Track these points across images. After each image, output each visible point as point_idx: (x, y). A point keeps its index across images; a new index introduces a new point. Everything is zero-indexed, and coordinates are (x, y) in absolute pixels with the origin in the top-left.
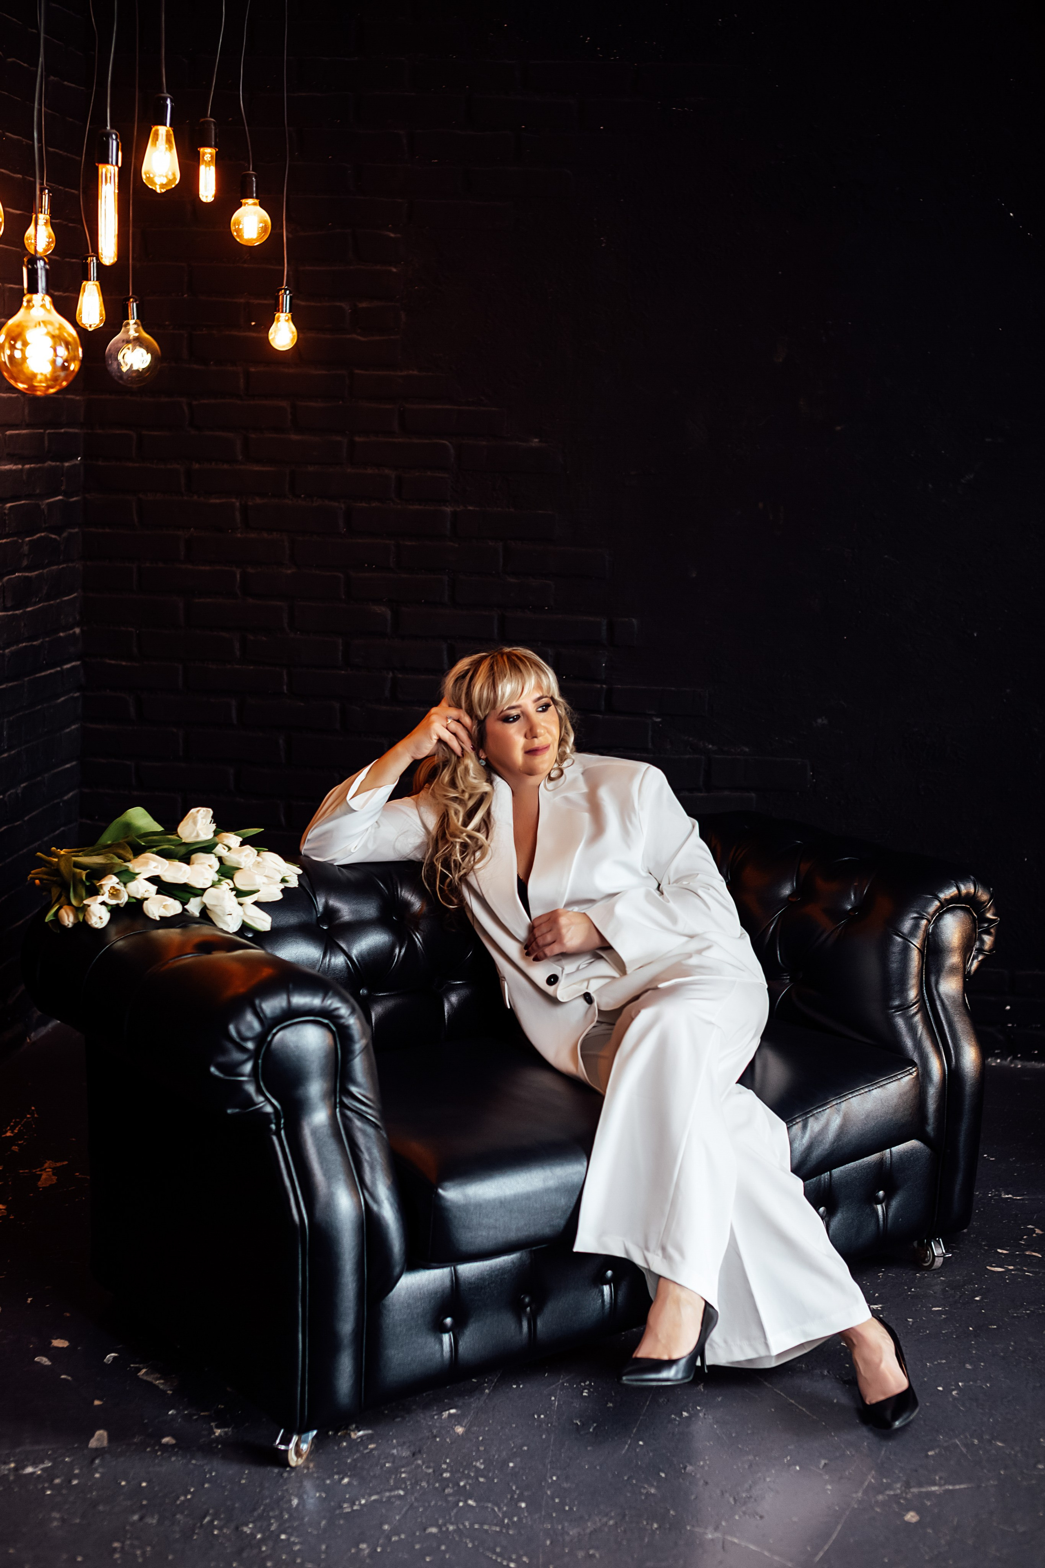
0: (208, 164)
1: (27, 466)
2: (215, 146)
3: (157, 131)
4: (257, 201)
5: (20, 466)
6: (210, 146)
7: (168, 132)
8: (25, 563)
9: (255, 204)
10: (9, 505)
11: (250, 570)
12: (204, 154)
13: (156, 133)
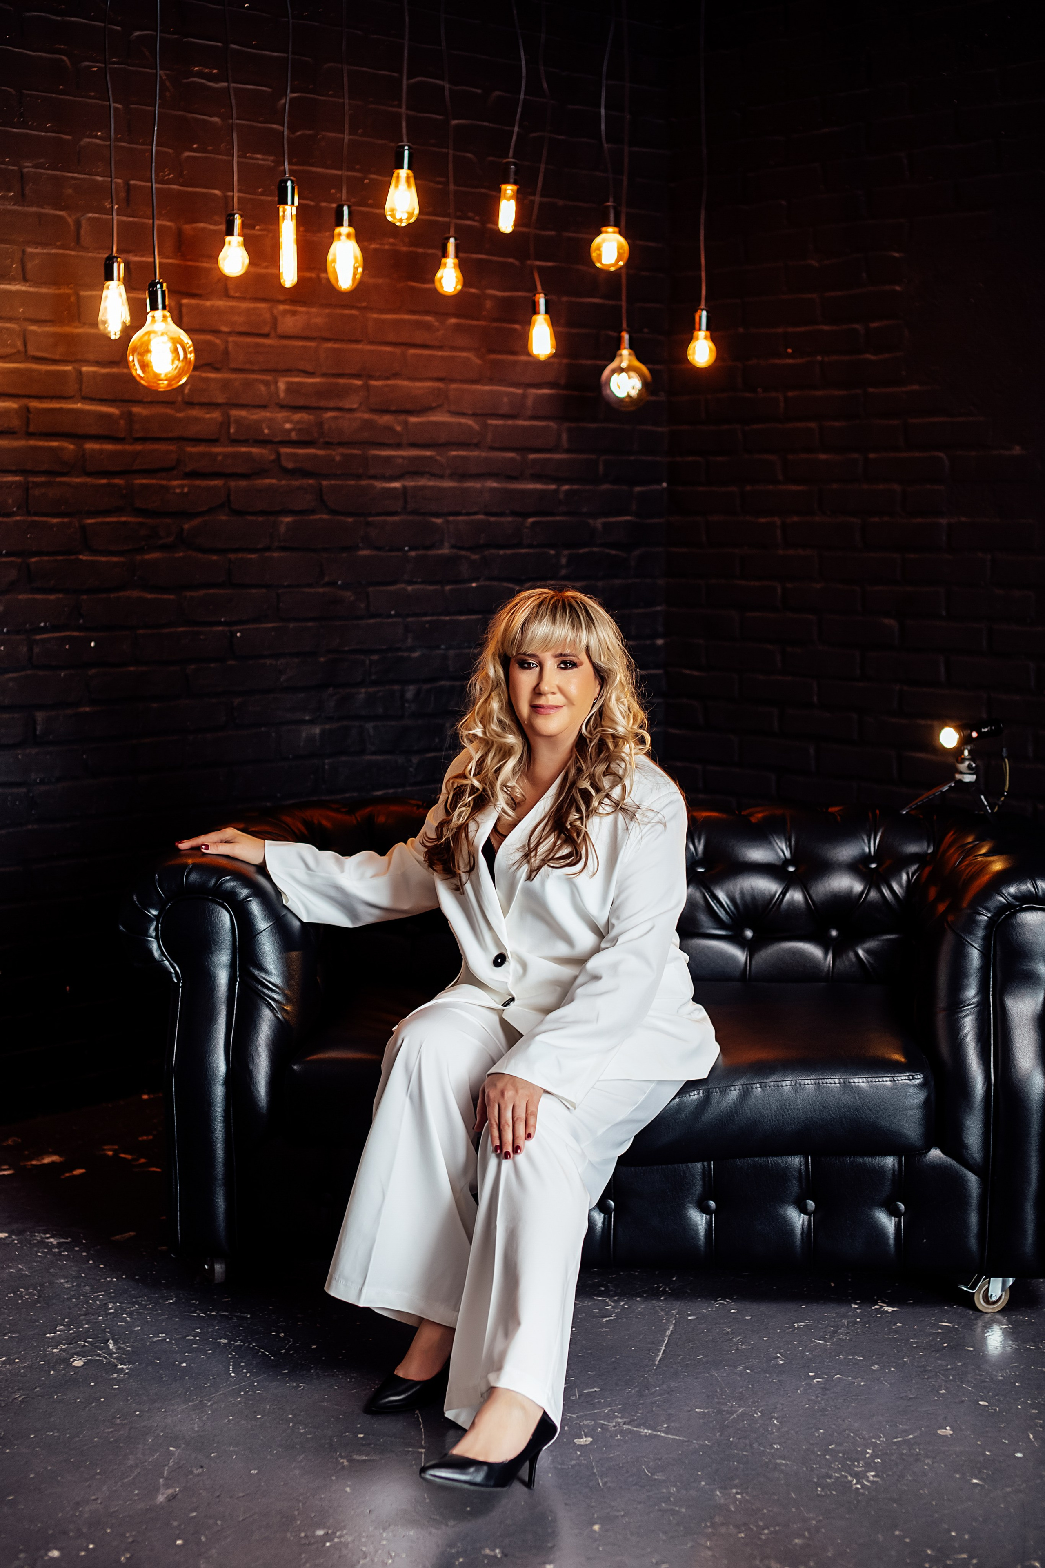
0: (509, 199)
1: (566, 487)
2: (515, 183)
3: (398, 174)
4: (616, 229)
5: (553, 487)
6: (508, 182)
7: (408, 174)
8: (563, 572)
9: (614, 232)
10: (531, 520)
11: (789, 585)
12: (506, 190)
13: (398, 177)
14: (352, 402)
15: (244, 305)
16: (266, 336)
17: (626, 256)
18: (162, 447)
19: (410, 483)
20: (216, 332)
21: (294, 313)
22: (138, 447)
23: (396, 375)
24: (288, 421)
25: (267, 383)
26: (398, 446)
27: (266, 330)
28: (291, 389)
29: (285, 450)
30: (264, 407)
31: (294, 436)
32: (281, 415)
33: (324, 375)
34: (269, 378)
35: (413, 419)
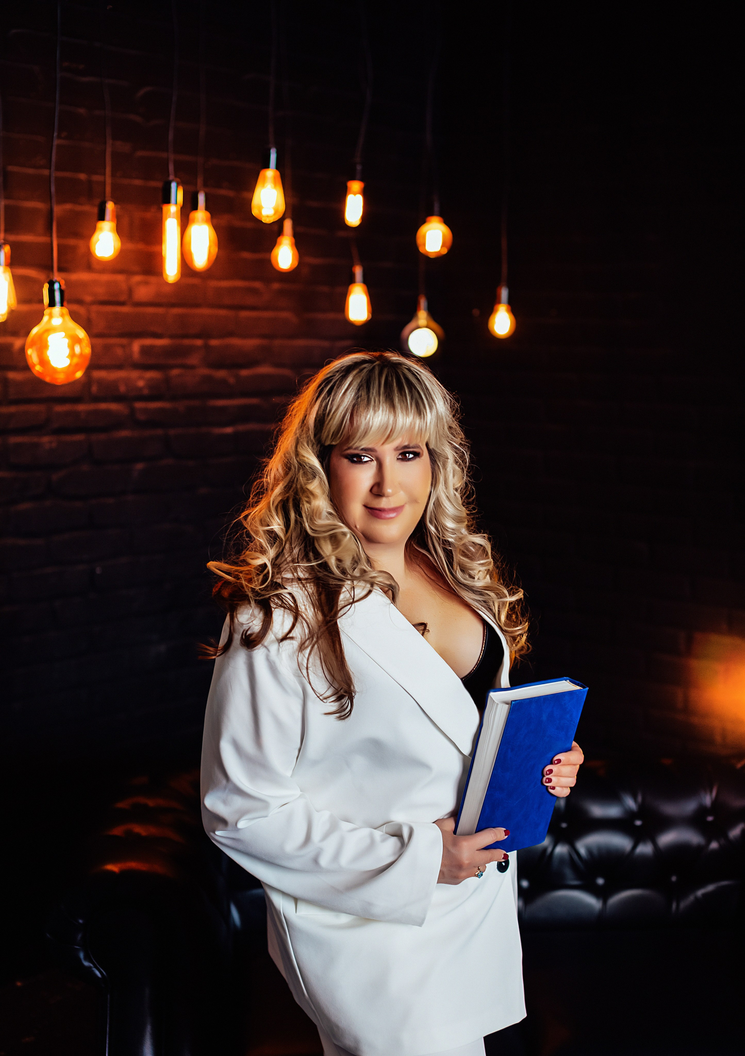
0: (356, 193)
2: (361, 180)
3: (266, 173)
4: (440, 219)
6: (354, 179)
7: (274, 174)
9: (439, 222)
12: (353, 186)
13: (265, 176)
14: (194, 360)
15: (105, 277)
16: (122, 304)
17: (449, 242)
18: (33, 408)
19: (241, 428)
20: (80, 302)
21: (146, 283)
22: (13, 409)
23: (231, 334)
24: (141, 378)
25: (123, 346)
26: (231, 396)
27: (123, 298)
28: (145, 351)
29: (139, 405)
30: (119, 367)
31: (146, 392)
32: (134, 374)
33: (171, 337)
34: (124, 341)
35: (244, 373)
